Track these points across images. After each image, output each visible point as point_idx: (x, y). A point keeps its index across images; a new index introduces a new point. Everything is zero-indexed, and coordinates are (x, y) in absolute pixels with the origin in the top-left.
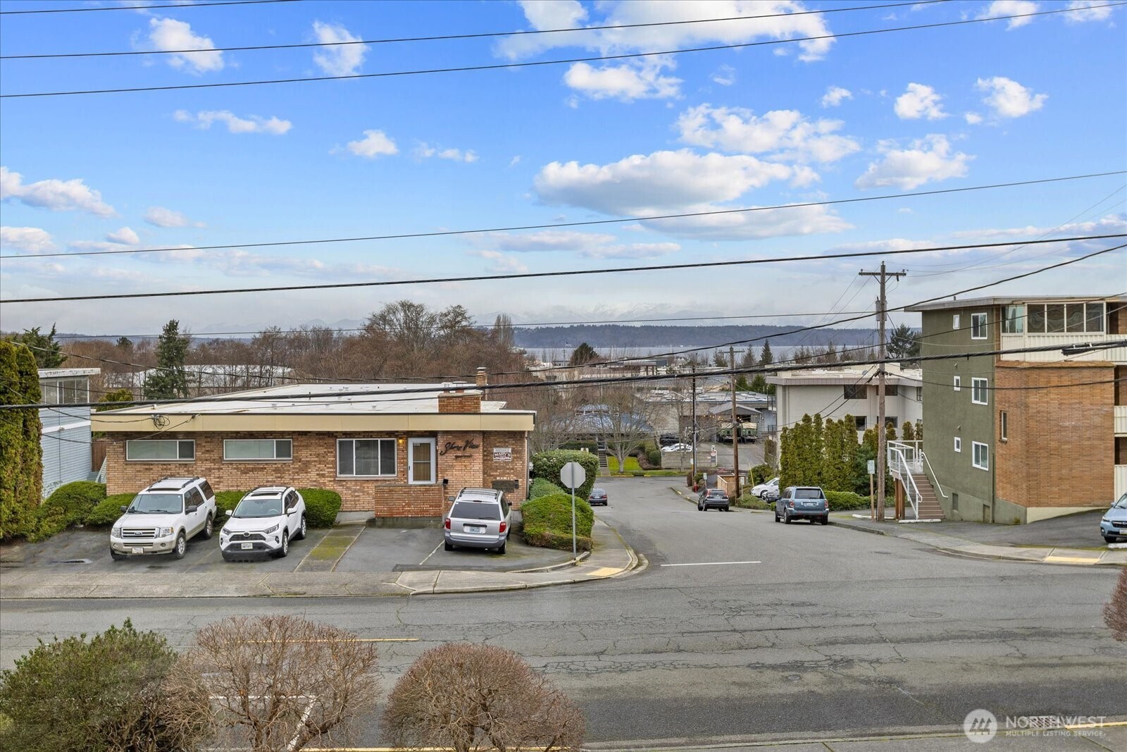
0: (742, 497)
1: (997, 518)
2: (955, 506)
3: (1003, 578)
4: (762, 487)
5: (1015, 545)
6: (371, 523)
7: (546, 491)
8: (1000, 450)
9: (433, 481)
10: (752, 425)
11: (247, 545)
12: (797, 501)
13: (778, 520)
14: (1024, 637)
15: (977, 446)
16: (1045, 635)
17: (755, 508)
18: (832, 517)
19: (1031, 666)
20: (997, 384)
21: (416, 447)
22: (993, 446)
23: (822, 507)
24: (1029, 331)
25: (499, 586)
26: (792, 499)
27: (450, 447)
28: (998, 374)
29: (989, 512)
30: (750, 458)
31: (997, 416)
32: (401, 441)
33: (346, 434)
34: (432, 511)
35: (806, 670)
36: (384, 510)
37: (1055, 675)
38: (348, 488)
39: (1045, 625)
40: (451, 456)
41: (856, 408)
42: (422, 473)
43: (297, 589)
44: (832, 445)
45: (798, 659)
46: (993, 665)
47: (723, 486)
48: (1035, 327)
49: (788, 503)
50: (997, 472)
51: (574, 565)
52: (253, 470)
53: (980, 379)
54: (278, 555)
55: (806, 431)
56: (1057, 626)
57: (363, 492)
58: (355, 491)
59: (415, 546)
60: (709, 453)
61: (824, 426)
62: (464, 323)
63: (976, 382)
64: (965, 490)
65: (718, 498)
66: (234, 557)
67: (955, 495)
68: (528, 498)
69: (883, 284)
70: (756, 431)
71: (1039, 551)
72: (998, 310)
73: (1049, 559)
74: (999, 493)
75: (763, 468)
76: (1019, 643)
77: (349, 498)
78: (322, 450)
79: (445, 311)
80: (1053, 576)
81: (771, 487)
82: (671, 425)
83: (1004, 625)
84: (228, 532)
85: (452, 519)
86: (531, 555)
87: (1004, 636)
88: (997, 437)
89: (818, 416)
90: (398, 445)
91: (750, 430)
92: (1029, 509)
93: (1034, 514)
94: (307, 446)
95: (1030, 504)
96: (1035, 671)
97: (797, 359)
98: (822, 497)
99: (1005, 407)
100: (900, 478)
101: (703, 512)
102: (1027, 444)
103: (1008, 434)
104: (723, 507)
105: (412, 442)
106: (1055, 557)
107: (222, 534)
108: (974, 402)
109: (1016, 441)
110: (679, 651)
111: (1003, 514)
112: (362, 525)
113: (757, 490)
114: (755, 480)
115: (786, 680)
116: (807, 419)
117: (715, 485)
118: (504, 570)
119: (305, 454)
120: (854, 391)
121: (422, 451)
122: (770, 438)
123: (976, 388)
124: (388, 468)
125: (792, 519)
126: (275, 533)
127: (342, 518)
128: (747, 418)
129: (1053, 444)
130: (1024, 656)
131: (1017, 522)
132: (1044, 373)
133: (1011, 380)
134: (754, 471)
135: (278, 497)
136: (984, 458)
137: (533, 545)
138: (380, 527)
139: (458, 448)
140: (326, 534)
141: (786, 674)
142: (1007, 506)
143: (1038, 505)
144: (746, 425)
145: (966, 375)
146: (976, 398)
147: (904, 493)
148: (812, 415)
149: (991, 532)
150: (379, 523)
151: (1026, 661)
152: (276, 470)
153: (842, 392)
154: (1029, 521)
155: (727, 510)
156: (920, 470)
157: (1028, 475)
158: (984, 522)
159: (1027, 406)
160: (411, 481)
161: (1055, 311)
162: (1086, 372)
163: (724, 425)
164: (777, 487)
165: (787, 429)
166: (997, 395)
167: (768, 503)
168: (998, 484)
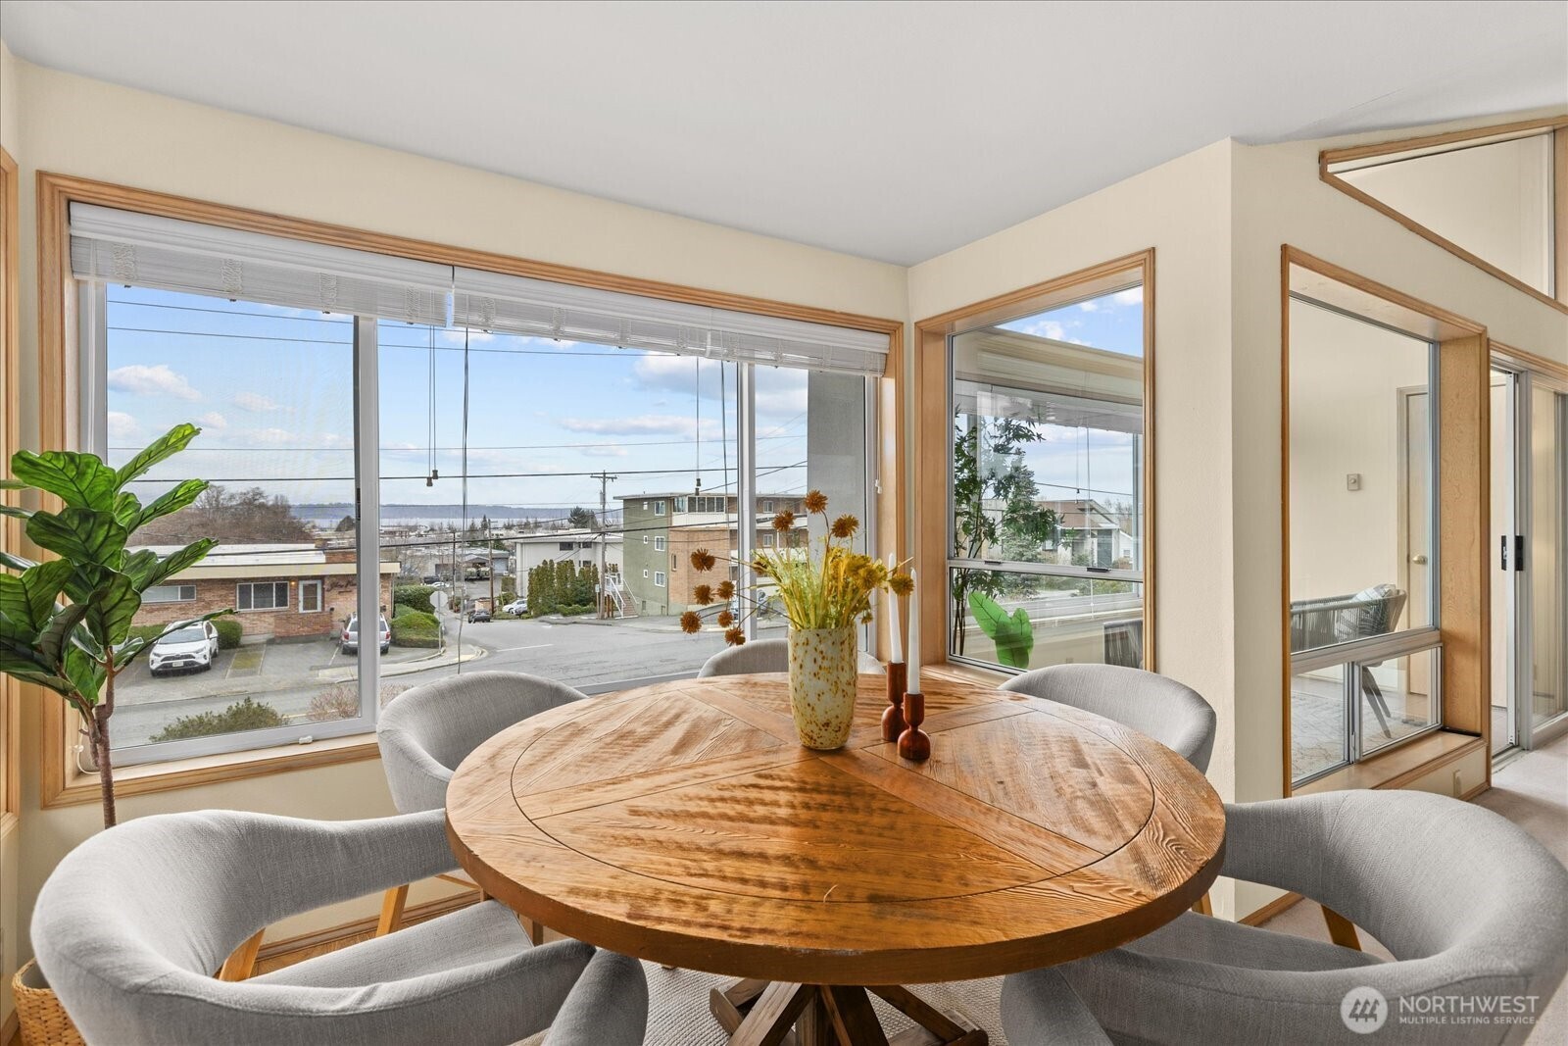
0: (497, 613)
1: (669, 613)
2: (644, 608)
4: (509, 606)
6: (271, 642)
7: (406, 612)
8: (672, 575)
9: (319, 609)
11: (179, 663)
15: (657, 574)
17: (510, 619)
20: (670, 539)
21: (305, 587)
22: (668, 573)
24: (689, 511)
25: (400, 672)
27: (334, 586)
28: (671, 534)
29: (665, 610)
31: (670, 557)
32: (293, 583)
33: (246, 580)
34: (322, 630)
36: (282, 631)
38: (247, 619)
40: (335, 592)
41: (566, 555)
42: (310, 603)
43: (239, 689)
44: (559, 578)
47: (481, 608)
48: (691, 509)
50: (670, 588)
51: (440, 655)
52: (158, 610)
53: (660, 537)
54: (206, 668)
57: (261, 621)
58: (254, 620)
59: (316, 654)
60: (462, 587)
61: (555, 566)
62: (262, 500)
63: (658, 538)
64: (650, 599)
65: (481, 615)
66: (167, 672)
67: (644, 602)
68: (393, 617)
69: (604, 483)
72: (670, 501)
73: (710, 630)
74: (671, 599)
75: (508, 595)
77: (248, 625)
78: (224, 592)
79: (245, 491)
81: (518, 605)
82: (431, 572)
84: (158, 655)
85: (350, 633)
86: (408, 653)
88: (670, 568)
89: (551, 561)
90: (291, 586)
91: (487, 572)
92: (689, 606)
94: (210, 590)
95: (690, 604)
99: (675, 552)
100: (611, 594)
102: (687, 571)
103: (677, 565)
104: (486, 620)
105: (301, 584)
107: (152, 657)
108: (656, 549)
109: (680, 570)
112: (263, 643)
113: (506, 608)
116: (545, 562)
117: (475, 606)
118: (396, 662)
119: (208, 596)
120: (566, 546)
121: (310, 591)
122: (512, 576)
123: (658, 541)
124: (282, 602)
126: (203, 653)
127: (244, 640)
128: (483, 564)
131: (682, 614)
132: (696, 534)
133: (680, 538)
135: (199, 627)
136: (662, 581)
137: (405, 646)
138: (279, 644)
139: (342, 586)
140: (236, 652)
142: (676, 606)
144: (483, 569)
145: (652, 534)
146: (658, 547)
147: (613, 602)
148: (548, 561)
149: (667, 621)
150: (278, 641)
152: (180, 609)
153: (558, 547)
155: (489, 621)
156: (622, 589)
157: (690, 588)
158: (662, 615)
159: (687, 551)
160: (301, 610)
161: (702, 501)
162: (716, 533)
163: (469, 570)
164: (525, 605)
165: (531, 569)
166: (671, 546)
167: (520, 615)
168: (671, 595)
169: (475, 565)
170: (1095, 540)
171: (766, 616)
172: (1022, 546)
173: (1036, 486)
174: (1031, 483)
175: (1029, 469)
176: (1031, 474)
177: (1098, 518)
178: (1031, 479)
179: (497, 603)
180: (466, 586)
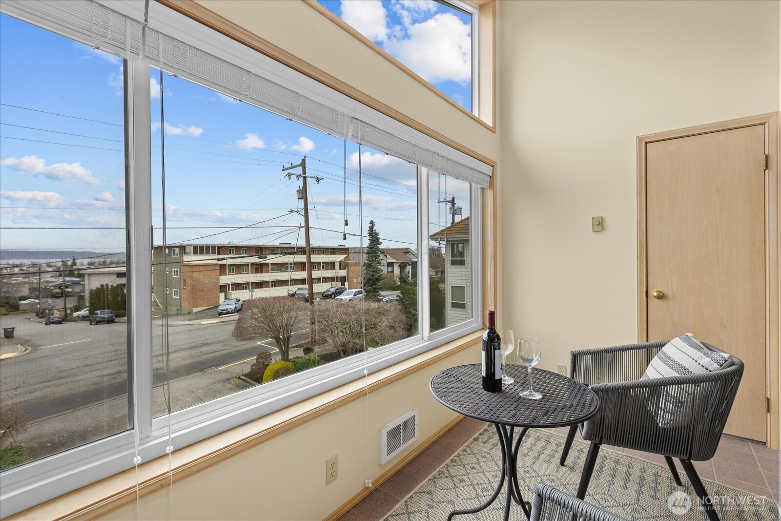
0: (68, 318)
1: (182, 313)
2: (166, 311)
3: (189, 331)
4: (78, 313)
5: (190, 320)
8: (183, 291)
10: (70, 290)
12: (101, 315)
13: (91, 324)
14: (200, 347)
15: (175, 291)
16: (207, 344)
17: (77, 321)
18: (116, 320)
19: (204, 354)
20: (182, 271)
22: (180, 290)
23: (112, 317)
24: (194, 254)
26: (99, 315)
28: (183, 267)
29: (179, 311)
30: (71, 303)
31: (182, 281)
35: (122, 373)
37: (212, 355)
39: (206, 342)
41: (121, 281)
45: (119, 370)
46: (192, 357)
47: (57, 315)
48: (195, 252)
49: (97, 317)
50: (182, 298)
53: (176, 269)
55: (101, 290)
56: (210, 341)
60: (47, 302)
61: (110, 288)
63: (174, 270)
64: (170, 305)
65: (56, 319)
67: (166, 307)
70: (72, 292)
71: (199, 321)
72: (183, 248)
73: (202, 323)
74: (183, 305)
75: (78, 306)
76: (199, 349)
80: (205, 328)
81: (84, 312)
82: (25, 292)
83: (193, 344)
87: (194, 347)
88: (182, 287)
89: (106, 284)
91: (68, 292)
92: (193, 309)
93: (195, 310)
95: (194, 307)
96: (205, 355)
97: (89, 264)
98: (112, 313)
99: (185, 278)
101: (48, 326)
102: (193, 289)
103: (186, 285)
104: (59, 323)
106: (204, 322)
108: (174, 276)
109: (188, 288)
110: (61, 378)
111: (185, 310)
113: (76, 314)
114: (74, 310)
115: (115, 378)
116: (102, 286)
117: (53, 314)
120: (122, 275)
122: (82, 294)
123: (174, 272)
125: (98, 323)
128: (68, 287)
129: (201, 288)
130: (201, 352)
131: (189, 313)
132: (198, 267)
133: (188, 269)
134: (74, 307)
136: (177, 294)
141: (114, 376)
142: (185, 309)
143: (196, 307)
144: (65, 290)
145: (171, 268)
146: (175, 275)
148: (104, 284)
149: (180, 317)
151: (203, 353)
153: (116, 275)
154: (194, 312)
155: (61, 323)
157: (193, 298)
158: (177, 315)
159: (193, 277)
161: (202, 248)
162: (211, 266)
163: (55, 291)
164: (87, 312)
165: (91, 290)
166: (182, 274)
167: (84, 318)
168: (182, 302)
169: (60, 288)
170: (410, 267)
171: (240, 312)
172: (373, 271)
173: (380, 240)
174: (378, 239)
175: (377, 232)
176: (378, 234)
177: (412, 256)
178: (378, 236)
179: (69, 311)
180: (50, 301)
